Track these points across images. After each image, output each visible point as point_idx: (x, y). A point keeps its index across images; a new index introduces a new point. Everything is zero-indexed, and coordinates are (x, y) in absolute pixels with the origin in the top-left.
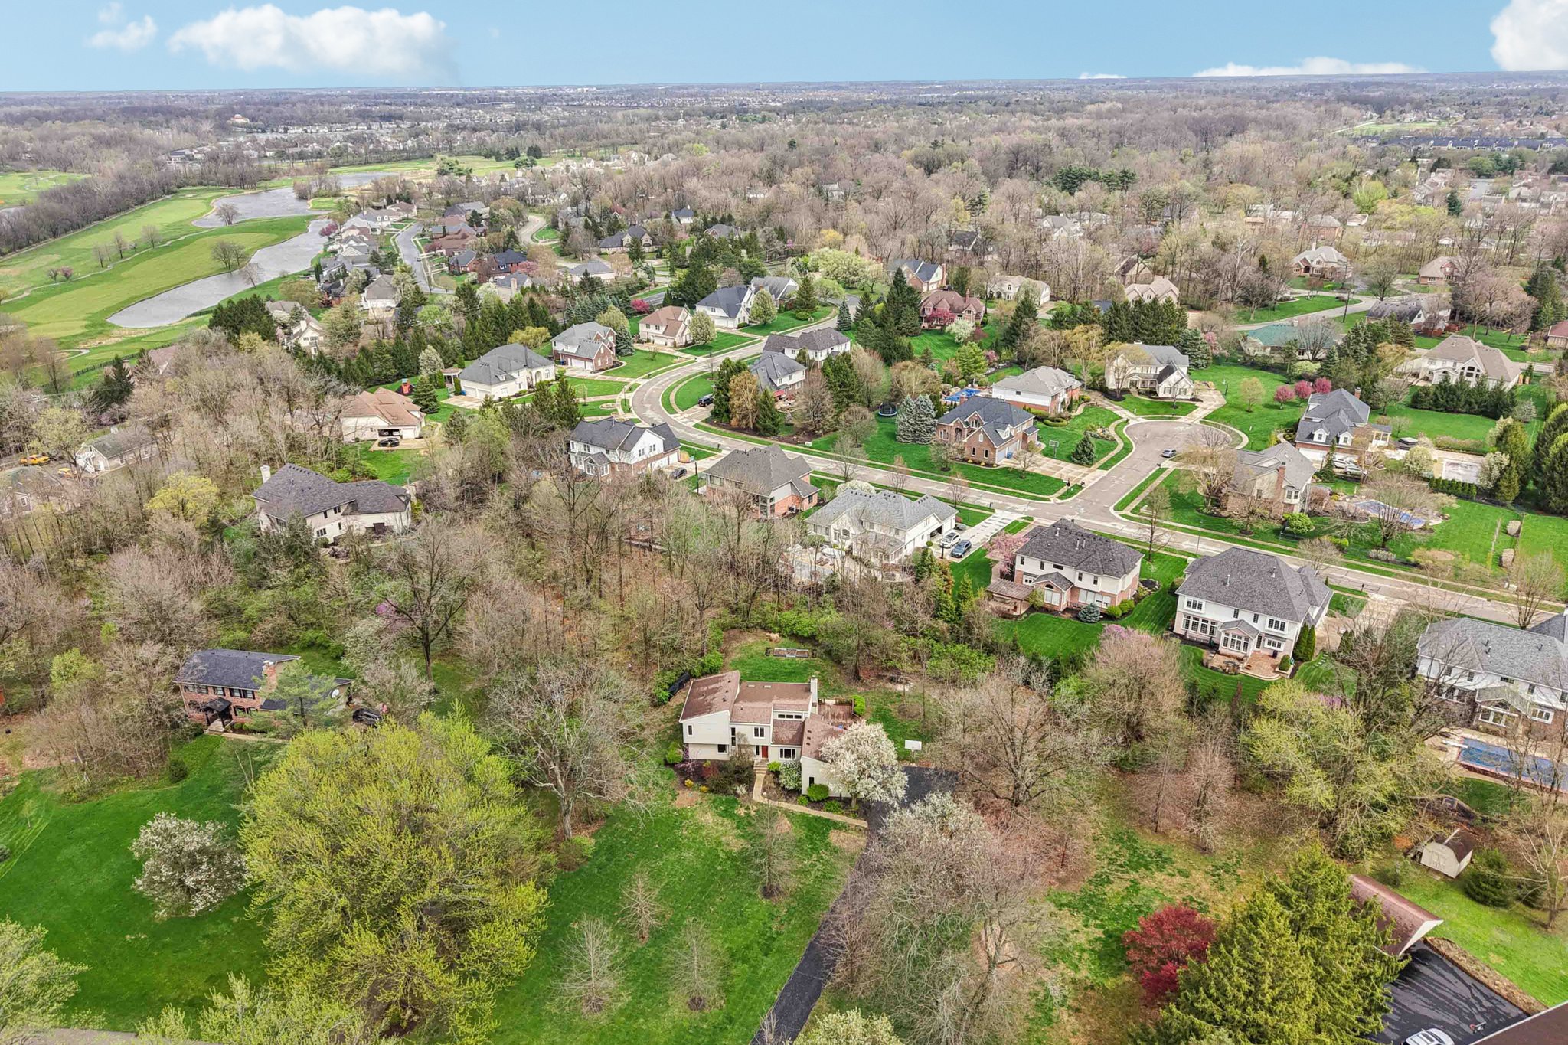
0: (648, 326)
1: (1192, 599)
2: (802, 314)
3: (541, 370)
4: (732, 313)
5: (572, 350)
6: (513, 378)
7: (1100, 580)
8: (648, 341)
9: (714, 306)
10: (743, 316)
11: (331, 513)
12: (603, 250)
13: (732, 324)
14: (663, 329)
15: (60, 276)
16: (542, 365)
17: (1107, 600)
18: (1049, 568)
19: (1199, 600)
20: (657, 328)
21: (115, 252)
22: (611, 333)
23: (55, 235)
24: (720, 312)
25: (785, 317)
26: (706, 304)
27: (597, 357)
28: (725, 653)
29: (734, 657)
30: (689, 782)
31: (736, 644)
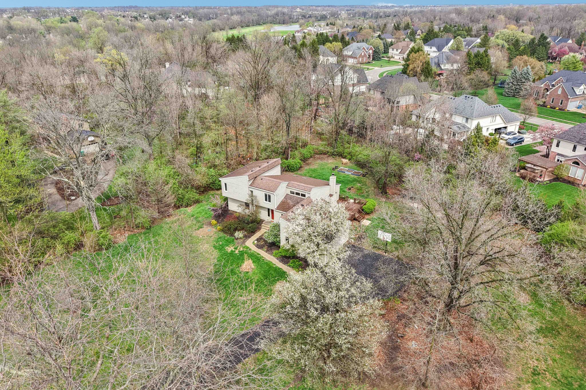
0: (393, 49)
3: (329, 58)
4: (440, 49)
5: (350, 54)
8: (392, 57)
9: (433, 46)
14: (399, 51)
16: (332, 57)
18: (580, 151)
20: (397, 50)
22: (371, 48)
24: (434, 49)
27: (359, 57)
28: (308, 164)
29: (312, 167)
30: (214, 222)
31: (319, 161)
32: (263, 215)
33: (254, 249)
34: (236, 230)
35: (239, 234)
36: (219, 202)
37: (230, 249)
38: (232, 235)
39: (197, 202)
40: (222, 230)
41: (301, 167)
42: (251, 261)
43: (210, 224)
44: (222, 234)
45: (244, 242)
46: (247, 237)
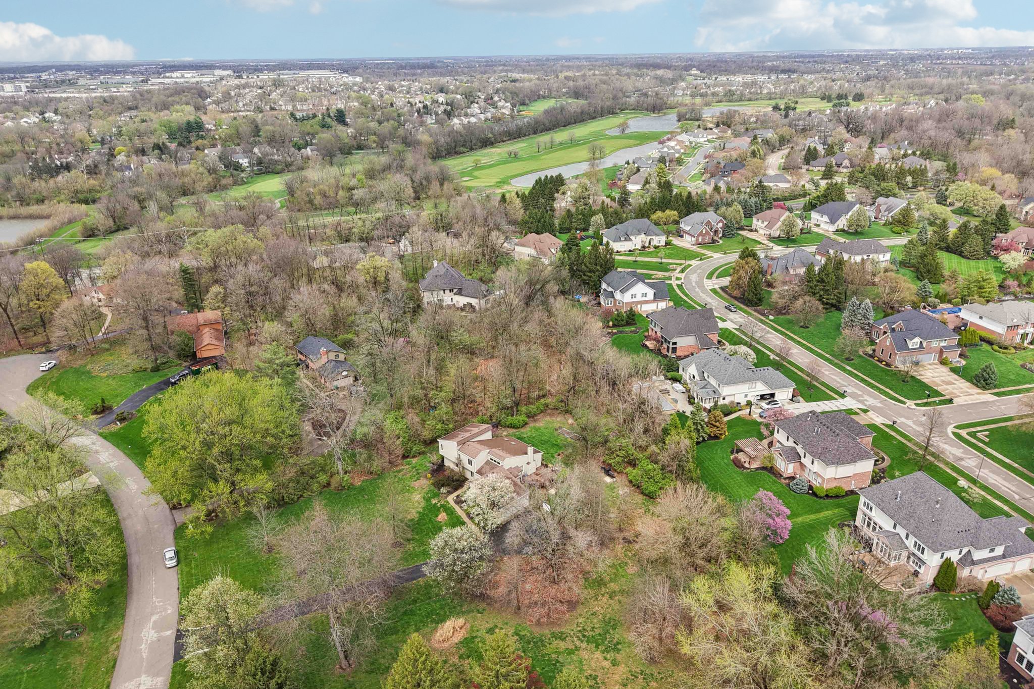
0: (758, 220)
1: (867, 501)
2: (896, 229)
3: (654, 237)
4: (833, 221)
5: (687, 228)
6: (631, 240)
7: (816, 463)
8: (756, 230)
9: (822, 213)
10: (842, 223)
11: (447, 292)
12: (811, 168)
13: (832, 228)
14: (766, 223)
15: (513, 156)
16: (657, 235)
17: (820, 480)
18: (791, 443)
19: (871, 504)
20: (763, 222)
21: (549, 145)
22: (721, 221)
23: (535, 133)
24: (826, 218)
25: (886, 230)
26: (818, 212)
27: (699, 235)
28: (535, 421)
29: (538, 425)
30: (429, 476)
31: (548, 418)
32: (468, 475)
33: (452, 503)
34: (443, 485)
35: (443, 490)
36: (434, 458)
37: (434, 501)
38: (439, 489)
39: (423, 453)
40: (433, 484)
41: (526, 424)
42: (444, 514)
43: (426, 477)
44: (432, 488)
45: (446, 497)
46: (450, 493)
